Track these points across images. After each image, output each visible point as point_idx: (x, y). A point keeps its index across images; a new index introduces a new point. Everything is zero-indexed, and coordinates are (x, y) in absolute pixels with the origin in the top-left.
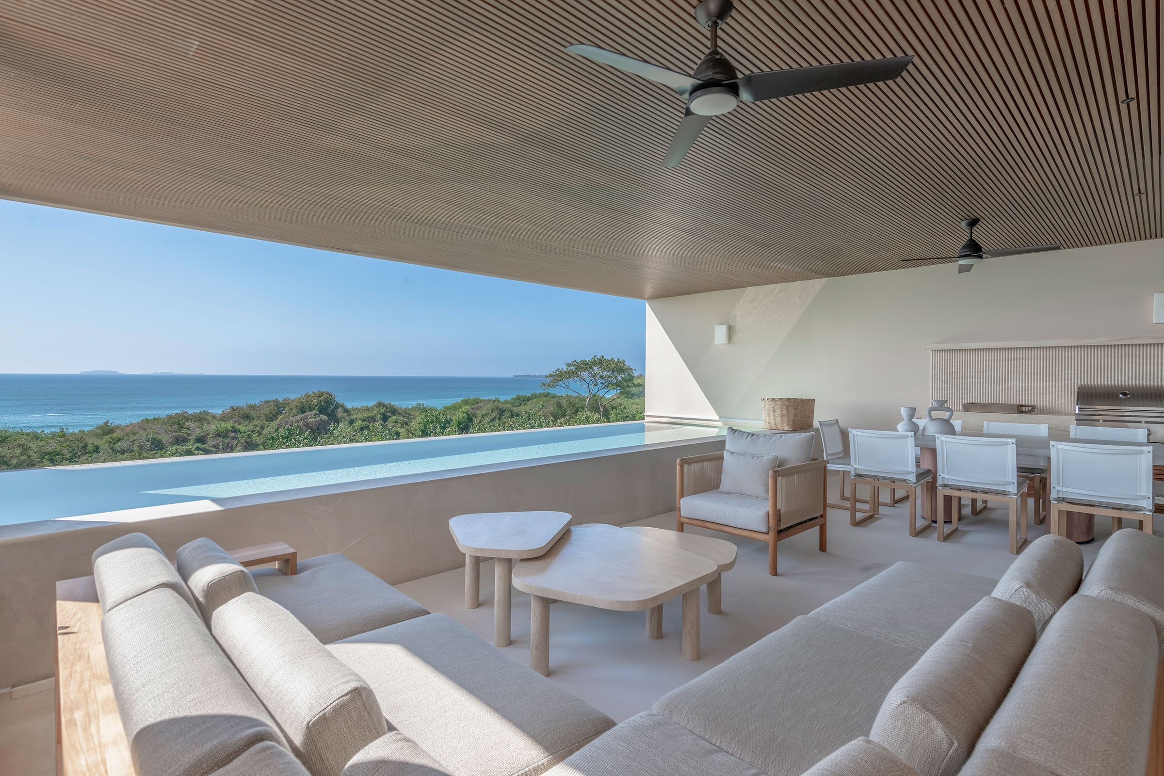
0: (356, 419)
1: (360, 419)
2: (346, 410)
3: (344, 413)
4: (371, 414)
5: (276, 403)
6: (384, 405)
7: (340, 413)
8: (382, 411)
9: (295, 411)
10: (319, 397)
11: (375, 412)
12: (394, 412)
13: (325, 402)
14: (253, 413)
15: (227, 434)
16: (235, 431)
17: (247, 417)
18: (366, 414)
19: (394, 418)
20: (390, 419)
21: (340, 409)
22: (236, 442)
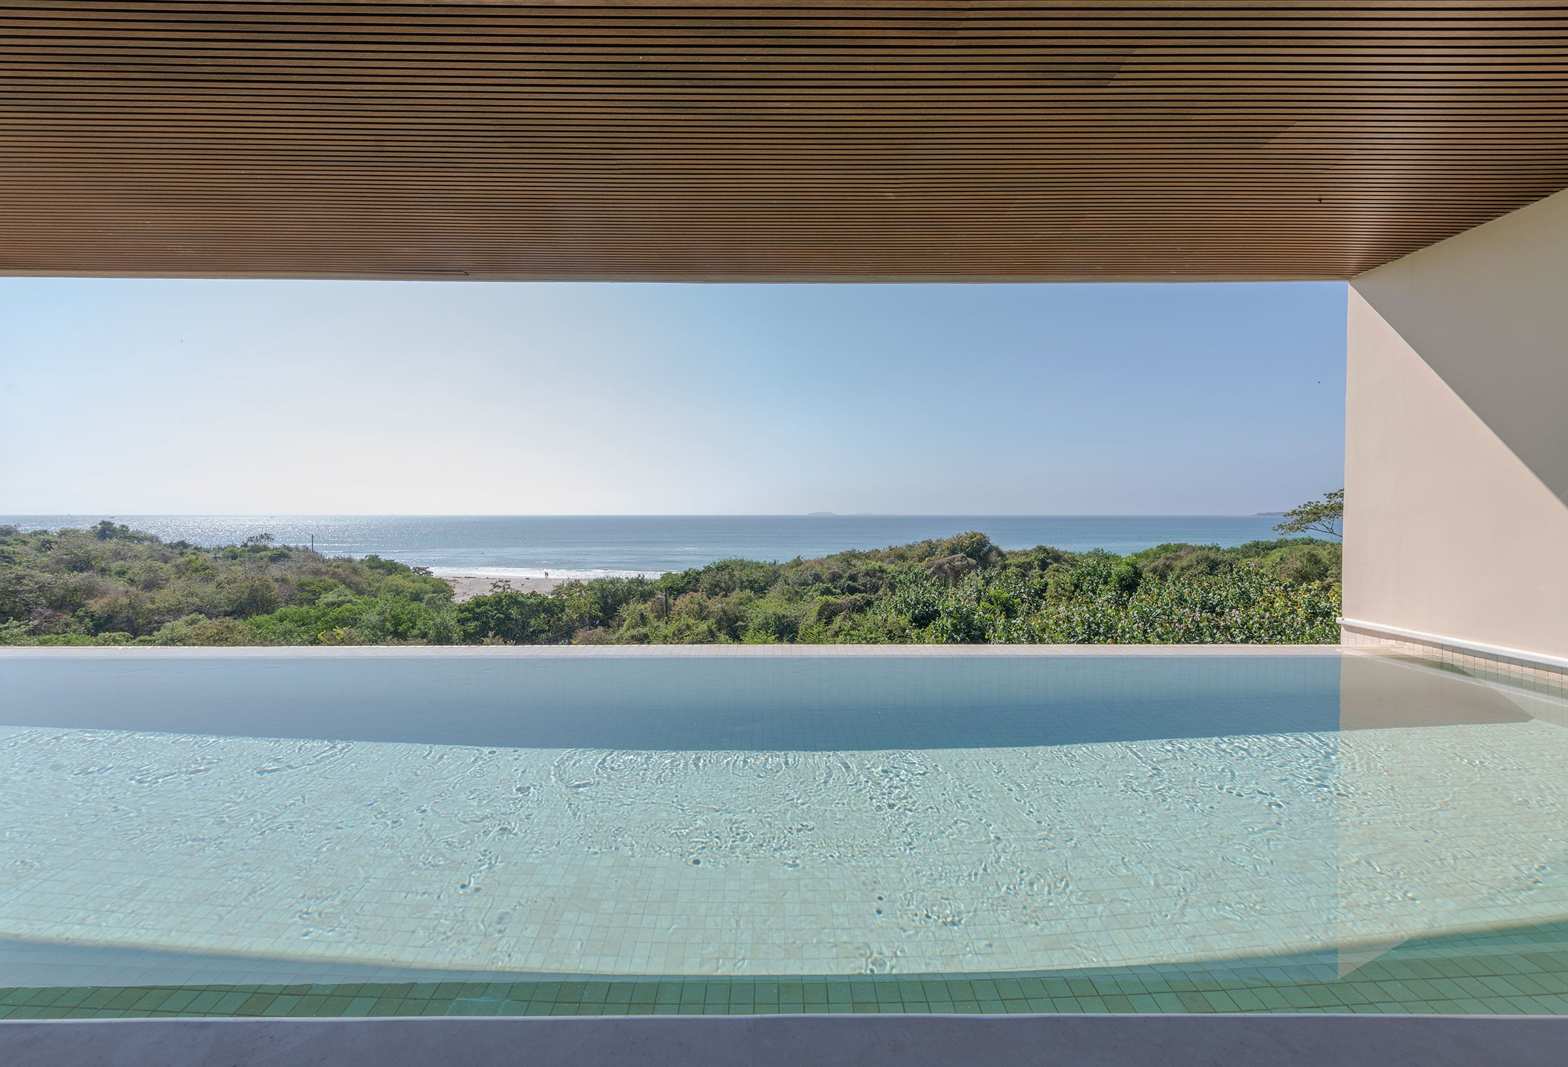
0: (1010, 564)
1: (1015, 565)
2: (1001, 554)
3: (998, 556)
4: (1028, 560)
5: (929, 543)
6: (1045, 550)
7: (993, 557)
8: (1042, 556)
9: (946, 553)
10: (972, 538)
11: (1033, 557)
12: (1057, 558)
13: (978, 544)
14: (908, 554)
15: (875, 573)
16: (882, 571)
17: (902, 557)
18: (1023, 559)
19: (1055, 565)
20: (1050, 567)
21: (994, 553)
22: (881, 582)
